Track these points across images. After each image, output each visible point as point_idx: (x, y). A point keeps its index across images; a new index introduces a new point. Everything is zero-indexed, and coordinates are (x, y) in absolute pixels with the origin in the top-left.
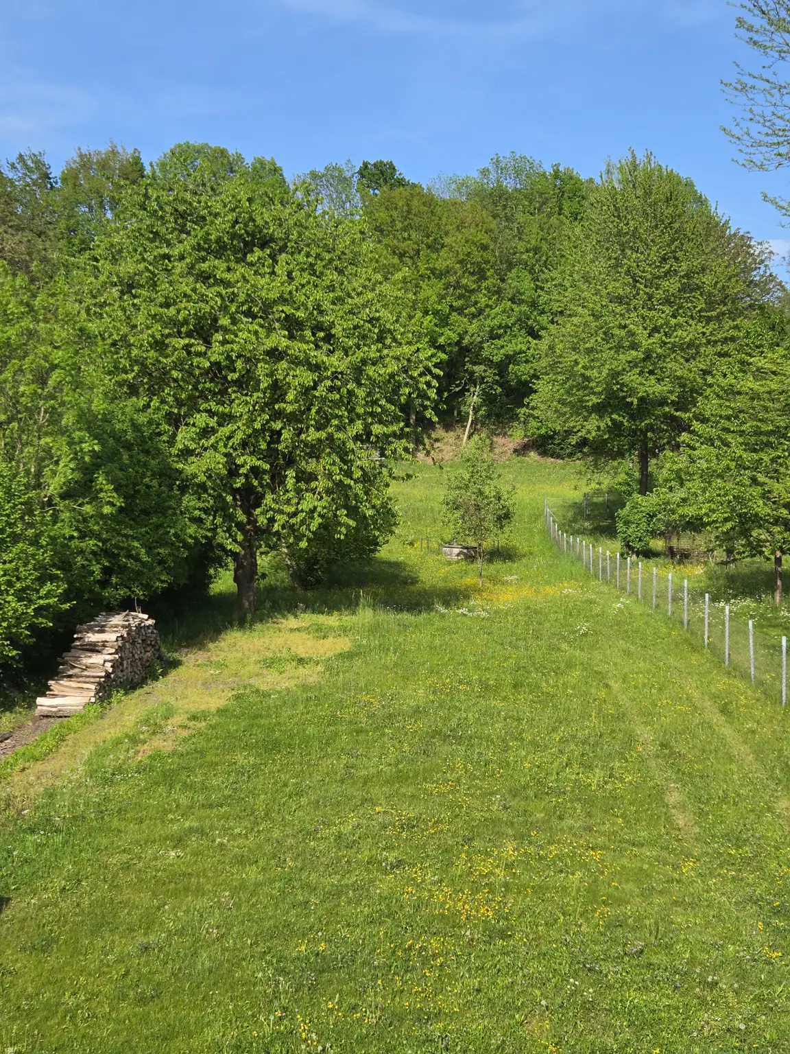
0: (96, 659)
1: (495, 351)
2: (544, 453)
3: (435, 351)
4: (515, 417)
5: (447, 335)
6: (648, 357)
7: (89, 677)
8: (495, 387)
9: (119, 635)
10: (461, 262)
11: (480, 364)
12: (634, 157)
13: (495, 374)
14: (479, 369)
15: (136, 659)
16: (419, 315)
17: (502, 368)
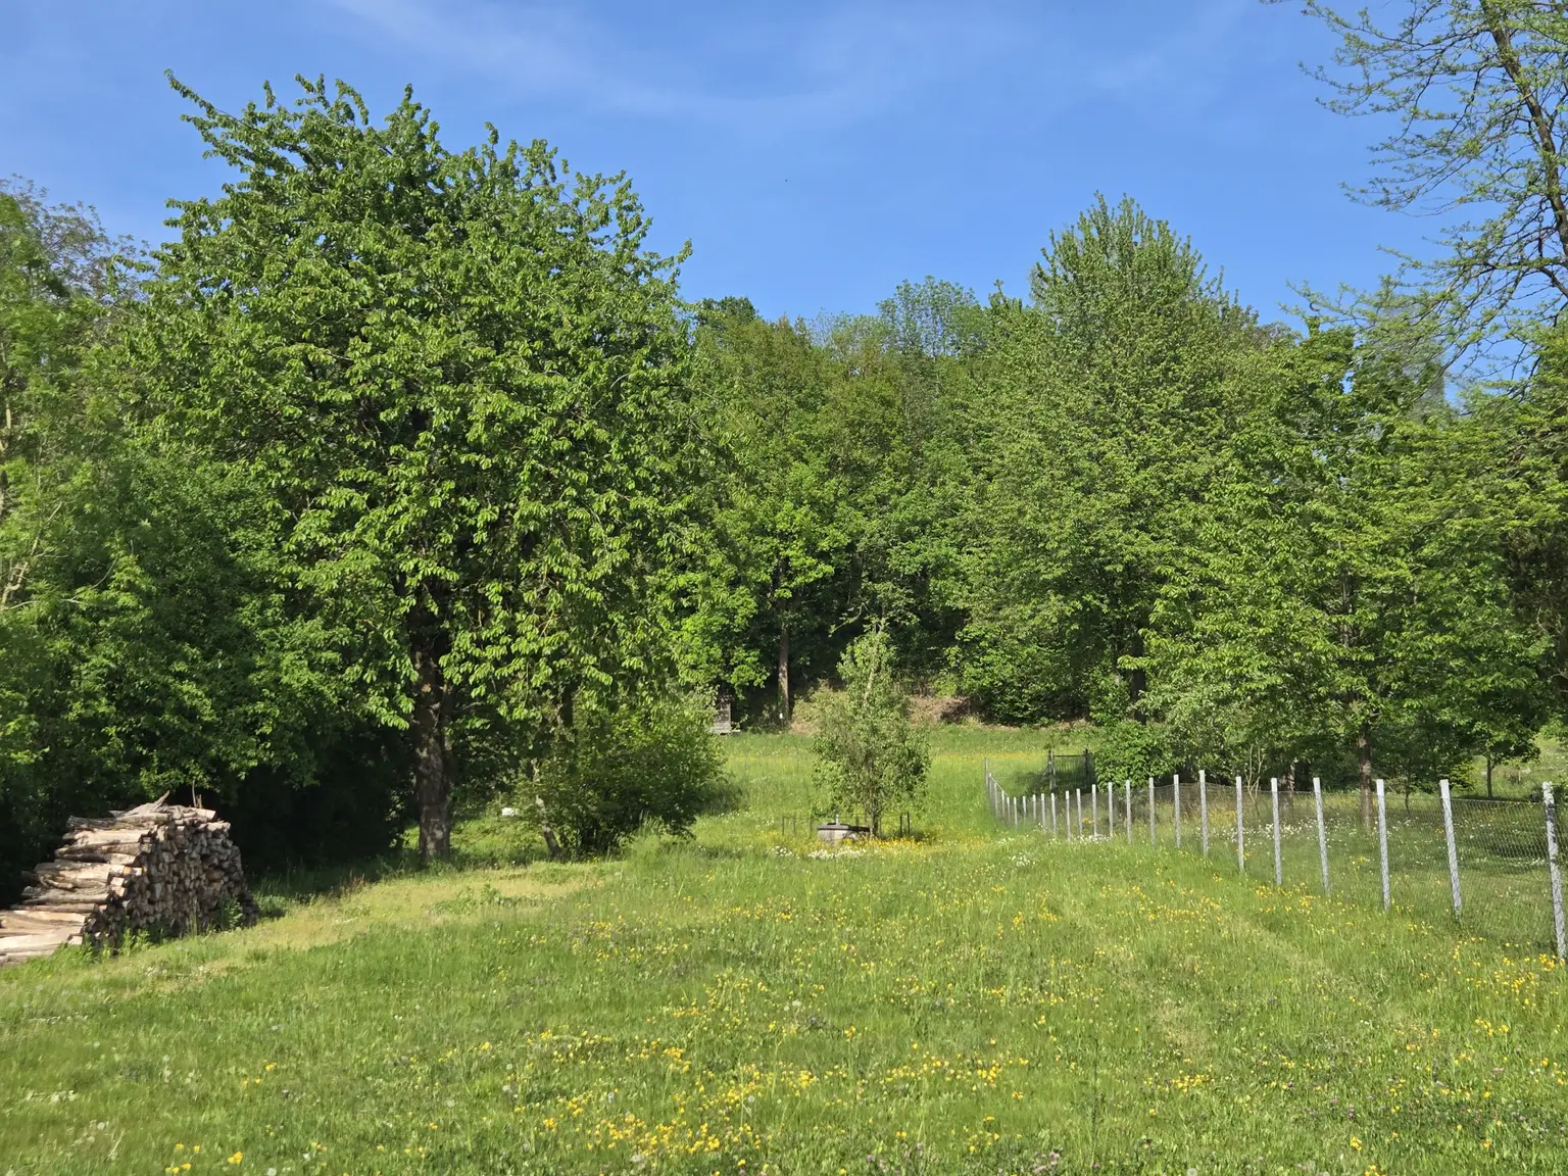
0: (97, 872)
1: (908, 558)
2: (989, 719)
3: (814, 561)
4: (940, 664)
5: (833, 537)
6: (1136, 504)
7: (77, 902)
8: (910, 615)
9: (146, 832)
10: (850, 424)
11: (884, 580)
12: (1104, 207)
13: (908, 595)
14: (883, 588)
15: (187, 891)
16: (788, 505)
17: (917, 583)
